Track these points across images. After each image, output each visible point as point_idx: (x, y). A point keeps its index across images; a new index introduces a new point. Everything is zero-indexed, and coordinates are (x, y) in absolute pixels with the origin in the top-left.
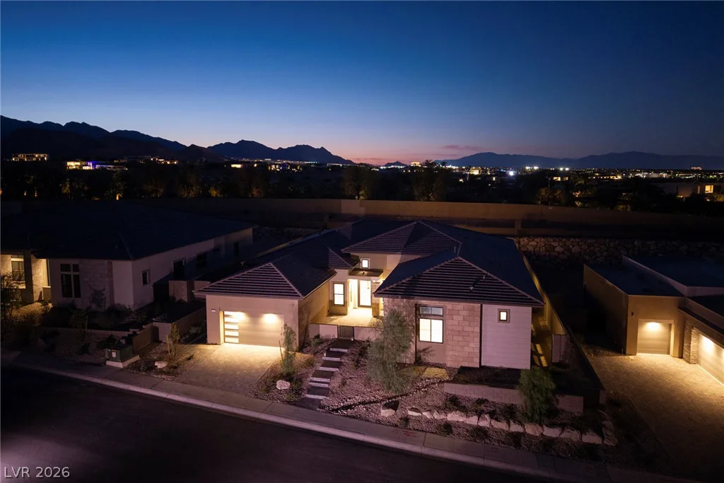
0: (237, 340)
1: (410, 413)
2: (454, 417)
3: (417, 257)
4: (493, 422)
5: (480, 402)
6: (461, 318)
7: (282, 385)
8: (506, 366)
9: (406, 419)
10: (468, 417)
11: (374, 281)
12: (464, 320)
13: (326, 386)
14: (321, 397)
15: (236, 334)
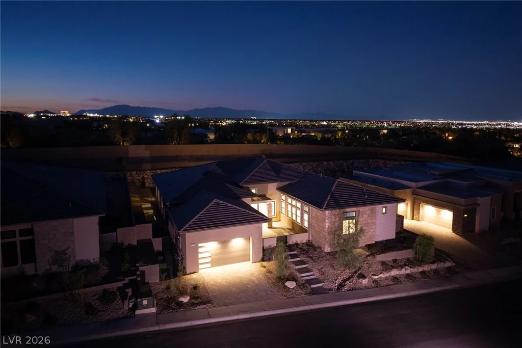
0: (209, 265)
1: (375, 277)
2: (394, 272)
3: (287, 183)
4: (412, 269)
5: (395, 261)
6: (366, 216)
7: (291, 285)
8: (385, 239)
9: (375, 281)
10: (400, 270)
11: (268, 203)
12: (368, 216)
13: (313, 277)
14: (321, 285)
15: (209, 260)
